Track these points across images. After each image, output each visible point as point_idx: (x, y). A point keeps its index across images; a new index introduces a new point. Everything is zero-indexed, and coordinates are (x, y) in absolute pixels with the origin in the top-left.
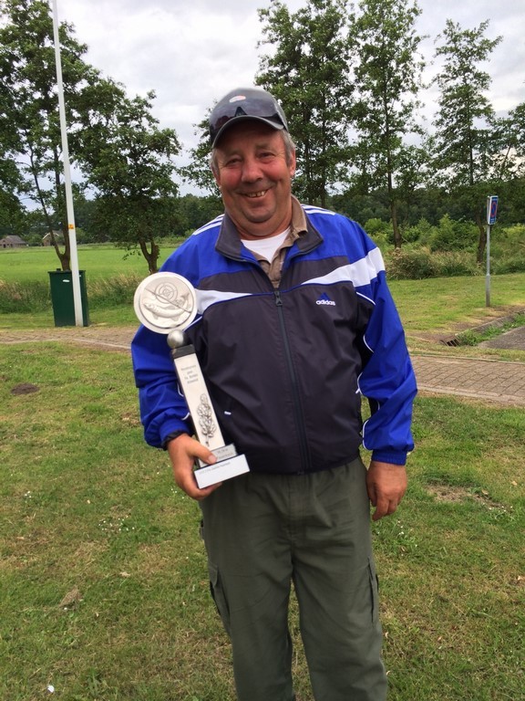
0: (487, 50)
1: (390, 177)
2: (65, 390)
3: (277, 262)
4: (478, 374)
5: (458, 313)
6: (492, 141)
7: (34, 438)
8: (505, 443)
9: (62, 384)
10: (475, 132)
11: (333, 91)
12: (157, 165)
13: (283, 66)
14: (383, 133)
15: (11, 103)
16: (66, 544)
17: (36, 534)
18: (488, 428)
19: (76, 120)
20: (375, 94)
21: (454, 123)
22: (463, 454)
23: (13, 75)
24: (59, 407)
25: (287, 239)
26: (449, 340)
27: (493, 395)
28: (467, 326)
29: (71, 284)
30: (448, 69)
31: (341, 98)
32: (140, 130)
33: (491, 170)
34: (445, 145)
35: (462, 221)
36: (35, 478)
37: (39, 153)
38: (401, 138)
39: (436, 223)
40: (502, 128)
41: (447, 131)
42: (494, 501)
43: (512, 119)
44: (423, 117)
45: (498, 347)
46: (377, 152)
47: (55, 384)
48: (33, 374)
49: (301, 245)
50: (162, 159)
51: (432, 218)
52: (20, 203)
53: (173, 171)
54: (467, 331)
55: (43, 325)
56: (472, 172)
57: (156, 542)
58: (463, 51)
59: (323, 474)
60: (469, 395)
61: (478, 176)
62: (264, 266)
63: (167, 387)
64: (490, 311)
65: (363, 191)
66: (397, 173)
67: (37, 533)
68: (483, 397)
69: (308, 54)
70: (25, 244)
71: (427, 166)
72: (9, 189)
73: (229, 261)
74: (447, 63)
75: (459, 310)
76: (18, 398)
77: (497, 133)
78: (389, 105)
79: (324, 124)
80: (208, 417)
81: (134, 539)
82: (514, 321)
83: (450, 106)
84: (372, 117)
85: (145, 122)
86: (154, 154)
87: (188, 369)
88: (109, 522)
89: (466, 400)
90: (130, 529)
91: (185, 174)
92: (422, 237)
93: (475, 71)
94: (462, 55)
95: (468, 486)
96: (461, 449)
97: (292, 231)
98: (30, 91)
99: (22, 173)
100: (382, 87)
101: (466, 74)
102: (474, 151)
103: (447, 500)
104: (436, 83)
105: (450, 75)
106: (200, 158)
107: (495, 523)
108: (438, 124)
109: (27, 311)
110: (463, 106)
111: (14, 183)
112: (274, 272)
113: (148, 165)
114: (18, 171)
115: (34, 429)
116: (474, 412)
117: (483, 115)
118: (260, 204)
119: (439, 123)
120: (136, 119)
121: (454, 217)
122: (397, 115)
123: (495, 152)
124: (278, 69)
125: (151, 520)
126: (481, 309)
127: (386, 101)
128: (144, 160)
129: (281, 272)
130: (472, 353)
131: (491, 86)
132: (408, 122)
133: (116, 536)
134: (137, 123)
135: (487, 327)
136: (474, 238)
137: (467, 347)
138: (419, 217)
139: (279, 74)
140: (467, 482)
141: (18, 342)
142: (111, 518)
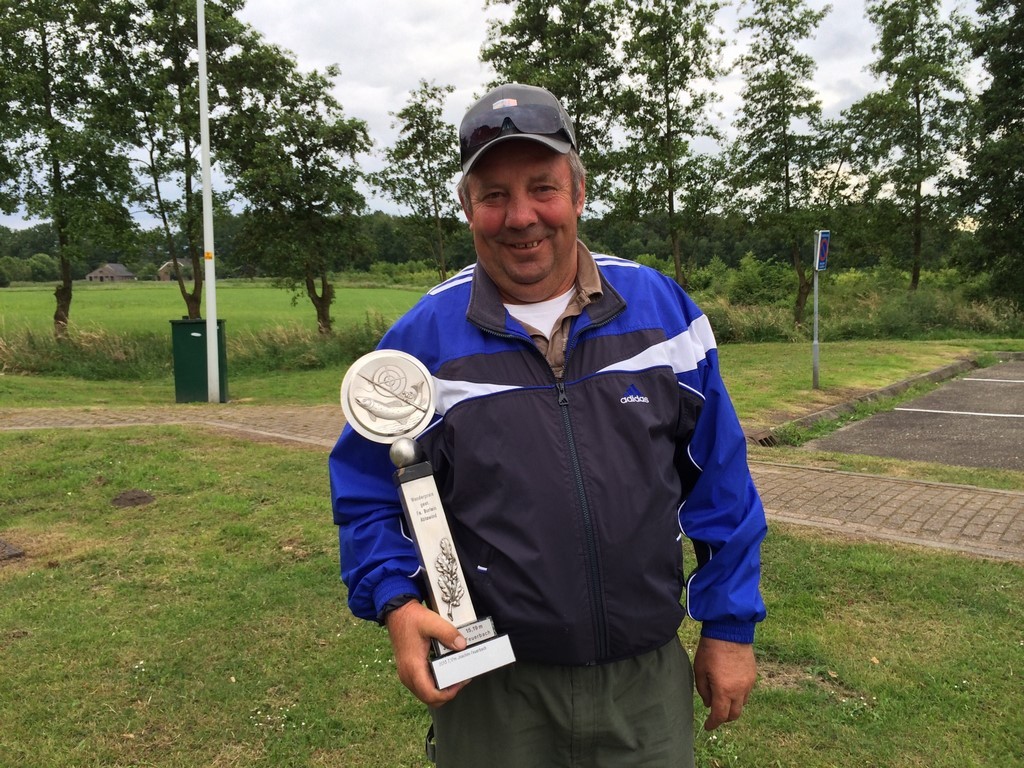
0: (811, 25)
1: (671, 195)
2: (194, 501)
3: (558, 338)
4: (809, 490)
5: (772, 396)
6: (816, 152)
7: (147, 576)
8: (856, 597)
9: (189, 492)
10: (792, 138)
11: (592, 73)
12: (335, 169)
13: (521, 36)
14: (662, 134)
15: (125, 74)
16: (200, 746)
17: (152, 730)
18: (831, 574)
19: (221, 101)
20: (652, 80)
21: (763, 124)
22: (795, 613)
23: (130, 34)
24: (185, 527)
25: (571, 303)
26: (762, 437)
27: (832, 523)
28: (786, 416)
29: (203, 340)
30: (756, 49)
31: (604, 83)
32: (314, 118)
33: (816, 192)
34: (749, 154)
35: (772, 263)
36: (149, 640)
37: (162, 147)
38: (687, 142)
39: (734, 264)
40: (830, 134)
41: (753, 135)
42: (847, 688)
43: (845, 122)
44: (720, 114)
45: (833, 450)
46: (654, 161)
47: (179, 491)
48: (145, 475)
49: (592, 313)
50: (342, 161)
51: (729, 257)
52: (130, 217)
53: (359, 178)
54: (787, 424)
55: (158, 398)
56: (788, 194)
57: (339, 747)
58: (777, 25)
59: (624, 665)
60: (797, 522)
61: (796, 200)
62: (540, 345)
63: (386, 526)
64: (819, 396)
65: (632, 214)
66: (681, 192)
67: (155, 729)
68: (819, 525)
69: (557, 21)
70: (132, 278)
71: (725, 183)
72: (115, 198)
73: (486, 336)
74: (754, 41)
75: (774, 392)
76: (121, 512)
77: (824, 140)
78: (672, 96)
79: (578, 119)
80: (452, 574)
81: (304, 741)
82: (854, 411)
83: (758, 101)
84: (646, 112)
85: (321, 108)
86: (332, 153)
87: (422, 498)
88: (265, 712)
89: (794, 529)
90: (299, 725)
91: (376, 182)
92: (715, 283)
93: (794, 53)
94: (776, 31)
95: (807, 663)
96: (793, 605)
97: (578, 293)
98: (153, 58)
99: (135, 174)
100: (663, 70)
101: (781, 57)
102: (792, 165)
103: (776, 685)
104: (738, 67)
105: (758, 57)
106: (397, 160)
107: (851, 722)
108: (740, 125)
109: (133, 376)
110: (776, 101)
111: (125, 188)
112: (555, 354)
113: (322, 169)
114: (130, 171)
115: (147, 562)
116: (809, 548)
117: (805, 114)
118: (531, 258)
119: (742, 124)
120: (308, 103)
121: (762, 255)
122: (683, 111)
123: (821, 167)
124: (513, 39)
125: (329, 710)
126: (805, 392)
127: (669, 91)
128: (317, 161)
129: (565, 353)
130: (798, 459)
131: (816, 74)
132: (699, 121)
133: (276, 735)
134: (309, 108)
135: (815, 419)
136: (790, 288)
137: (789, 450)
138: (709, 254)
139: (516, 47)
140: (805, 657)
141: (122, 425)
142: (268, 706)
